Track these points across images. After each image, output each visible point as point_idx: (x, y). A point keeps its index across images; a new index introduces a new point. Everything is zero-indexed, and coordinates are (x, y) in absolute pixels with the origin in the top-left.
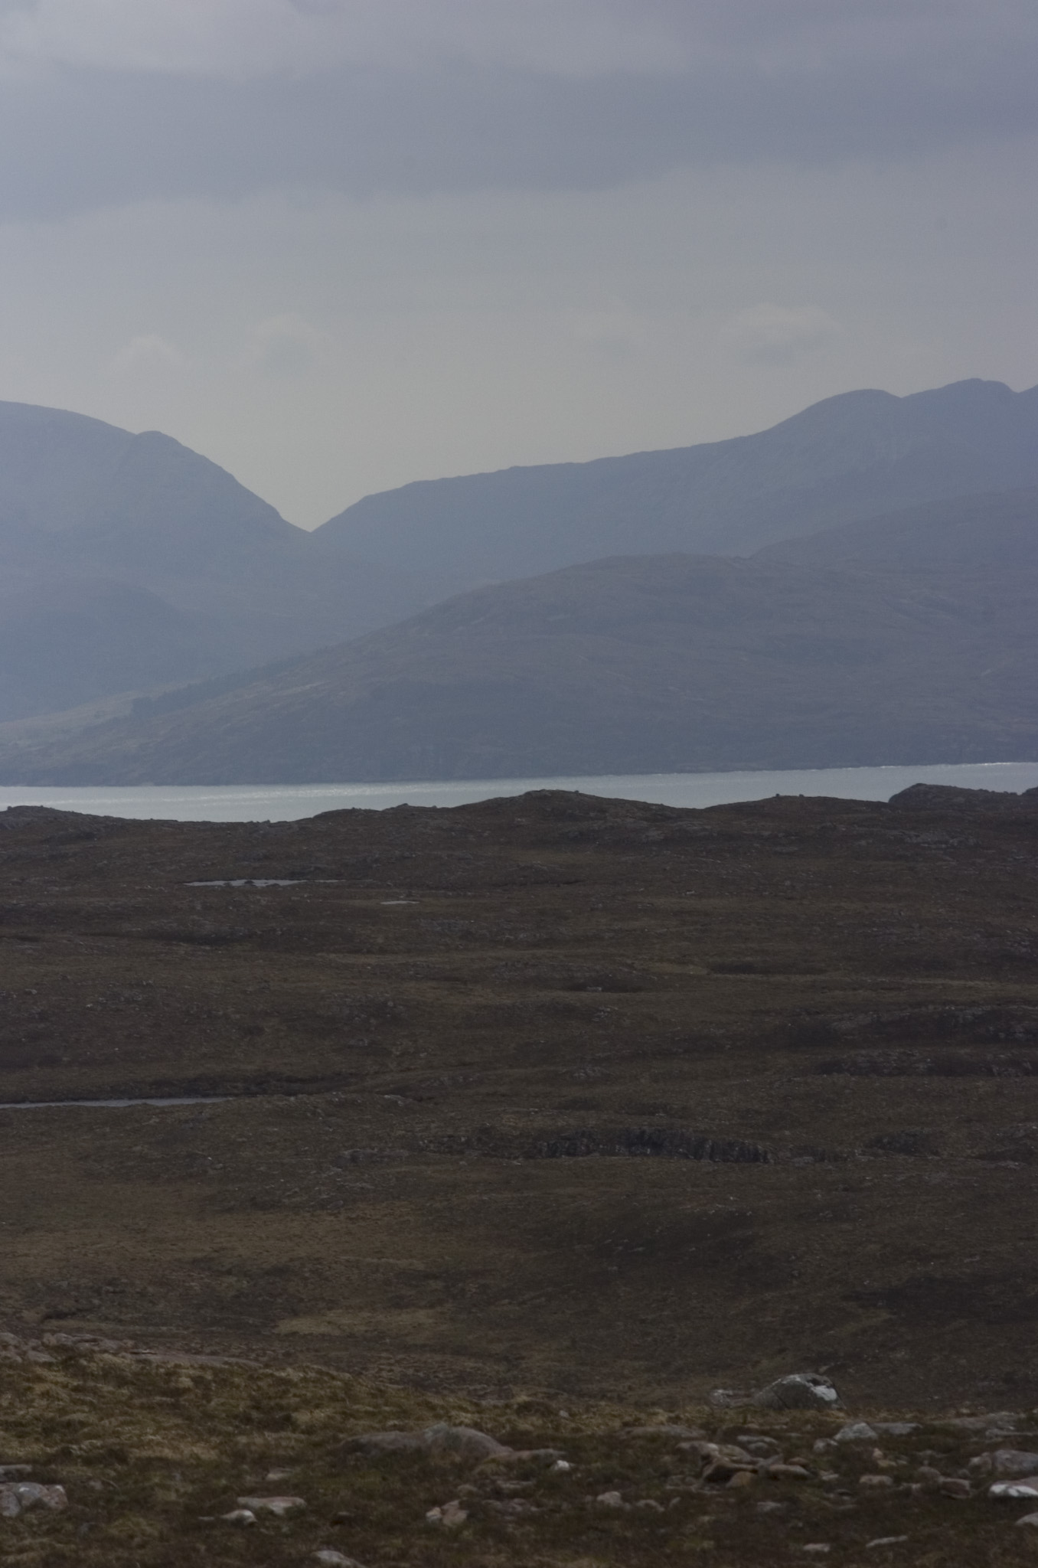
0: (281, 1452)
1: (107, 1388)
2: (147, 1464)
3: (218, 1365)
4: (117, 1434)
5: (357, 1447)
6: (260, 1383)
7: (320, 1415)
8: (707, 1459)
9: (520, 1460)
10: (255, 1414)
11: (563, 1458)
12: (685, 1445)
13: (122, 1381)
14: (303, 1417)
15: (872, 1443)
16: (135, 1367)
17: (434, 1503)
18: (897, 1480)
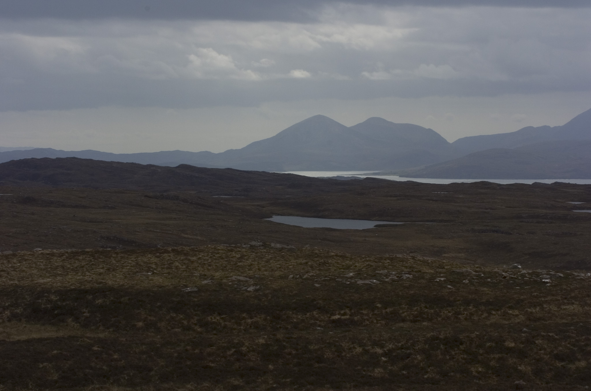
0: (443, 272)
1: (419, 262)
2: (424, 273)
3: (434, 260)
4: (420, 269)
5: (454, 272)
6: (440, 262)
7: (448, 267)
8: (503, 275)
9: (477, 274)
10: (439, 267)
11: (483, 274)
12: (500, 273)
13: (421, 261)
14: (446, 267)
15: (526, 274)
16: (423, 259)
17: (464, 280)
18: (530, 279)
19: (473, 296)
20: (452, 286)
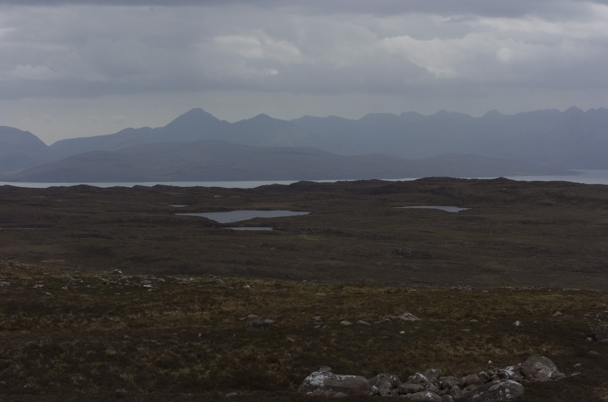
0: (41, 278)
1: (16, 269)
2: (22, 280)
3: (32, 266)
4: (18, 275)
5: (52, 278)
6: (39, 269)
7: (47, 273)
8: (103, 281)
9: (76, 280)
10: (38, 273)
11: (82, 280)
12: (100, 279)
13: (19, 268)
14: (45, 274)
15: (126, 279)
16: (21, 266)
17: (63, 286)
18: (130, 284)
19: (73, 303)
20: (51, 293)
